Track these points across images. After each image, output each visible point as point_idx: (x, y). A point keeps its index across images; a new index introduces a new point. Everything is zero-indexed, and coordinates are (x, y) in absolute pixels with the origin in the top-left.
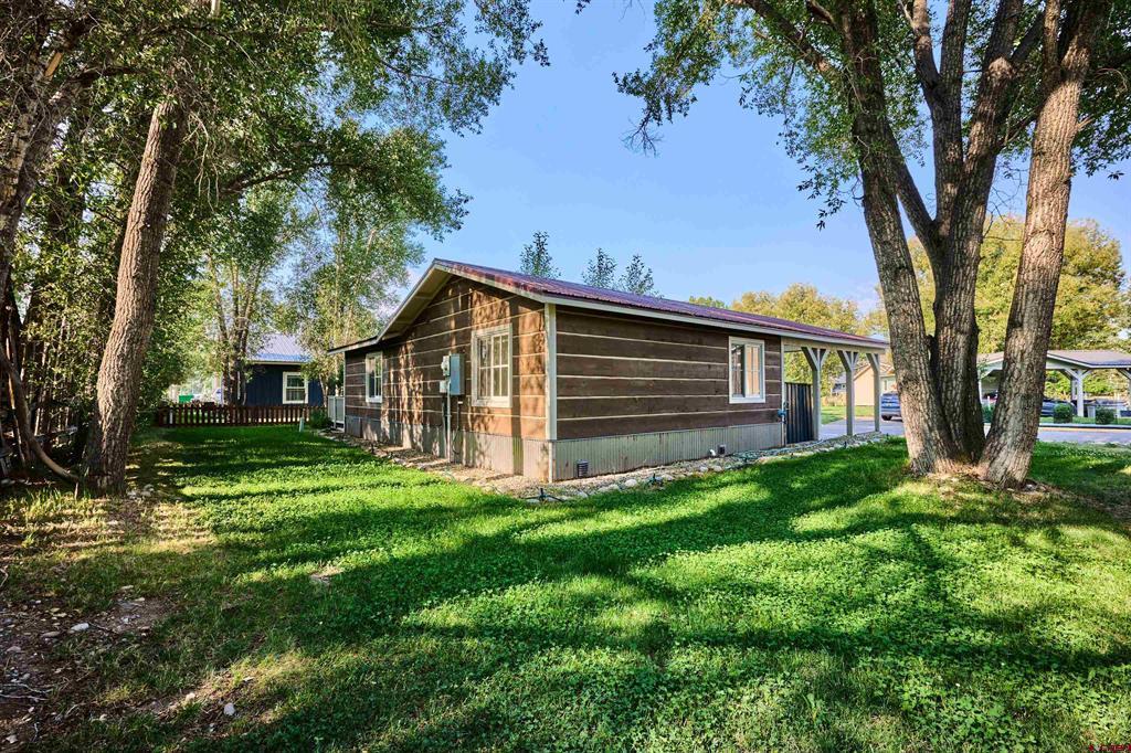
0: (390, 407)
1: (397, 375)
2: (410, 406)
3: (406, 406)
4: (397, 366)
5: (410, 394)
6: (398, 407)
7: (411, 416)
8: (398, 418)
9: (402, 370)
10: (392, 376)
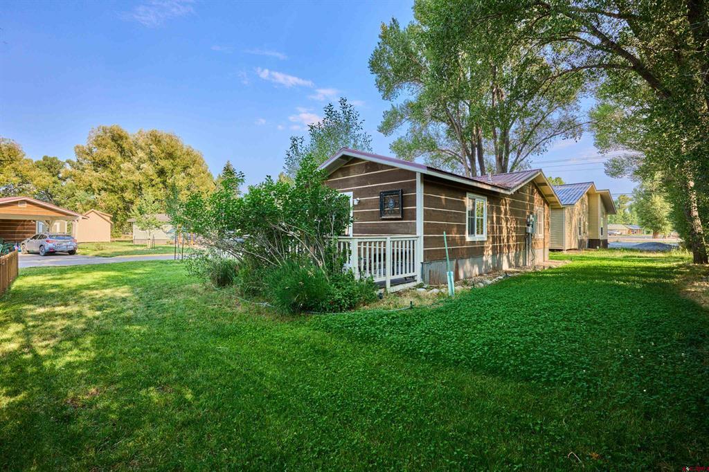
0: (493, 242)
1: (499, 219)
2: (508, 241)
3: (505, 241)
4: (499, 211)
5: (508, 233)
6: (500, 243)
7: (509, 247)
8: (500, 249)
9: (502, 216)
10: (495, 218)
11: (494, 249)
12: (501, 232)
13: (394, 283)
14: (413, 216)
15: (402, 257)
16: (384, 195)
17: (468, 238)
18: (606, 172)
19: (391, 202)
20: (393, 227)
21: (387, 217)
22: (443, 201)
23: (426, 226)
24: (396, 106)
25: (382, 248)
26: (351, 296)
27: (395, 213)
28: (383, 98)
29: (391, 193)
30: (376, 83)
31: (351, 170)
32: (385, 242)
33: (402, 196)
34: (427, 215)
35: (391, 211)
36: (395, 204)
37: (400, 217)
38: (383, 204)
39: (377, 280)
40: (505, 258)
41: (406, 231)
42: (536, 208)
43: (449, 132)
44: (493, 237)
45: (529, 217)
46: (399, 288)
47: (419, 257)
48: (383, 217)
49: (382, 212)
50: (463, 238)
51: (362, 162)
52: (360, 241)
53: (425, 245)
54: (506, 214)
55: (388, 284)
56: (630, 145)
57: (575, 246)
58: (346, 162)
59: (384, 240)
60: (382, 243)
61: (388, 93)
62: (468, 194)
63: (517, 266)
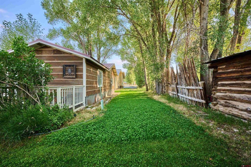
2: (107, 87)
4: (105, 77)
6: (105, 87)
7: (107, 89)
10: (104, 79)
11: (104, 89)
12: (106, 84)
13: (76, 107)
14: (81, 77)
15: (79, 95)
16: (65, 67)
17: (98, 86)
18: (123, 67)
19: (70, 70)
20: (71, 82)
21: (67, 77)
22: (92, 71)
23: (87, 81)
24: (55, 28)
25: (71, 91)
26: (61, 119)
27: (72, 75)
28: (48, 23)
29: (70, 66)
30: (44, 14)
31: (44, 52)
32: (72, 89)
33: (76, 68)
34: (87, 77)
35: (70, 74)
36: (72, 71)
37: (75, 77)
38: (64, 71)
39: (70, 107)
40: (106, 92)
41: (77, 83)
42: (112, 76)
43: (79, 45)
44: (104, 85)
45: (111, 79)
46: (78, 109)
47: (85, 95)
48: (65, 77)
49: (64, 74)
50: (97, 86)
51: (51, 49)
52: (62, 88)
53: (87, 90)
54: (107, 78)
55: (74, 108)
56: (128, 60)
57: (117, 88)
58: (40, 47)
59: (72, 88)
60: (71, 89)
61: (51, 21)
62: (98, 69)
63: (109, 95)
